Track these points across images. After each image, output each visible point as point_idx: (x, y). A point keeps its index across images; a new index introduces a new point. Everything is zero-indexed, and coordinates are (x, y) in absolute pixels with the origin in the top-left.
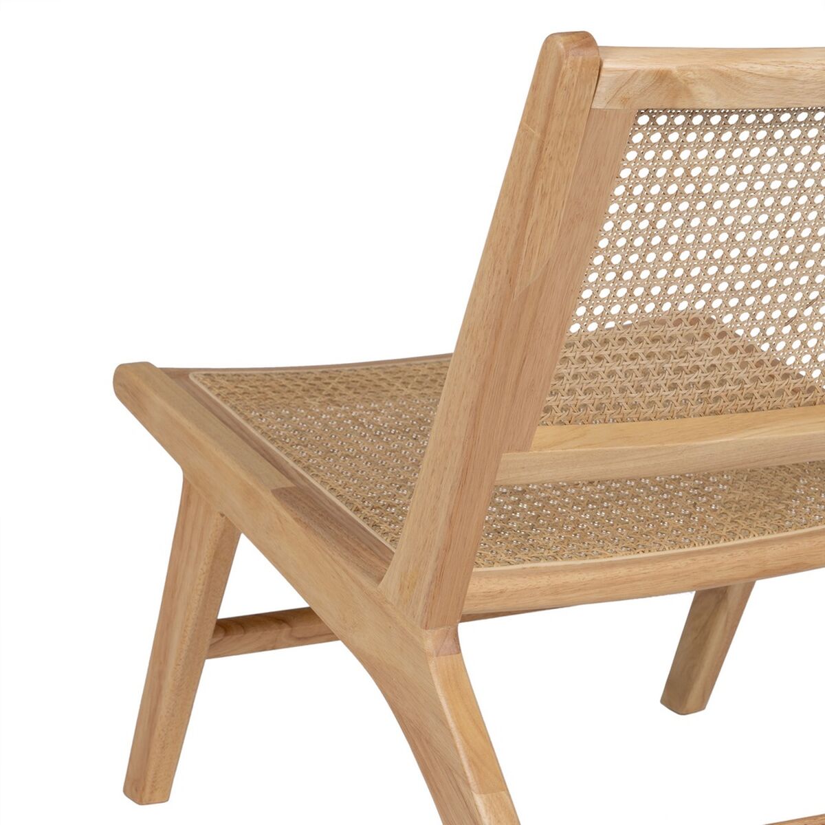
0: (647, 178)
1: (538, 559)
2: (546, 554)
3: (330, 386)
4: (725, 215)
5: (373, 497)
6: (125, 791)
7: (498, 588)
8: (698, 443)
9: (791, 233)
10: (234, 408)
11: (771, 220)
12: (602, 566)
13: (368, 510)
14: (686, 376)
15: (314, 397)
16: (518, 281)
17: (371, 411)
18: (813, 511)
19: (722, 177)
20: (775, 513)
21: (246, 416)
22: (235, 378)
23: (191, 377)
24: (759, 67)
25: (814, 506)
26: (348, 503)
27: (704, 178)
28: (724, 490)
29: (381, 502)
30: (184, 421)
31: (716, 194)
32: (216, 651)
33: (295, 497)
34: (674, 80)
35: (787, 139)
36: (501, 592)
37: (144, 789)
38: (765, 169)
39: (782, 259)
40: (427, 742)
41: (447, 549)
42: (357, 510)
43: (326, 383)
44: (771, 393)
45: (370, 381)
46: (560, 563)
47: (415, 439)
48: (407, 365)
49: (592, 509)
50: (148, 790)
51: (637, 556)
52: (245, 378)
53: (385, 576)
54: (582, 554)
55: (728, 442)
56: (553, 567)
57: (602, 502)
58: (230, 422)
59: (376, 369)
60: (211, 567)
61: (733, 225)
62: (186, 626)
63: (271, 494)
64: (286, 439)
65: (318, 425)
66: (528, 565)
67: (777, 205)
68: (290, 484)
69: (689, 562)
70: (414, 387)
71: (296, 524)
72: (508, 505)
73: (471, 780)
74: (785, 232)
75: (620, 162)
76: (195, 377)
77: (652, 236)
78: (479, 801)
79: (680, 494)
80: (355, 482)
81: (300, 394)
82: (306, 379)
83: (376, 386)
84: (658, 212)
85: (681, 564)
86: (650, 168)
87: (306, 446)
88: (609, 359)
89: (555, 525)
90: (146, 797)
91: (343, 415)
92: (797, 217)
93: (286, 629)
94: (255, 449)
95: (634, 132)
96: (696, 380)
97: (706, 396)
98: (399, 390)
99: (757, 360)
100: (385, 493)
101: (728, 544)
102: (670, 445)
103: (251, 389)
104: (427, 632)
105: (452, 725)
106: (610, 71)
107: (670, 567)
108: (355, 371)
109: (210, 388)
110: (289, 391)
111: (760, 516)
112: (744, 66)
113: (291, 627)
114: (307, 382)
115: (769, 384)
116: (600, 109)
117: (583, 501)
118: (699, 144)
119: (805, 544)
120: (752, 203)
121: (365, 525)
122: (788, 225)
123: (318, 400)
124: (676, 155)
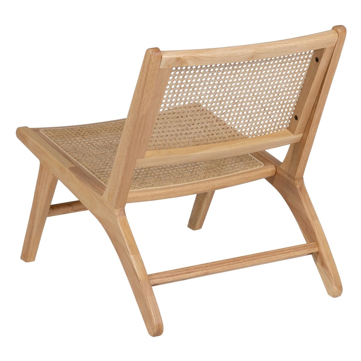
0: (175, 84)
1: (147, 187)
2: (150, 185)
3: (83, 132)
4: (198, 92)
5: (98, 169)
6: (21, 258)
7: (136, 196)
8: (192, 154)
9: (217, 95)
10: (54, 141)
11: (211, 92)
12: (166, 188)
13: (97, 173)
14: (188, 135)
15: (78, 136)
16: (140, 114)
17: (96, 140)
18: (229, 169)
19: (196, 82)
20: (218, 170)
21: (58, 144)
22: (54, 131)
23: (40, 131)
24: (205, 55)
25: (229, 168)
26: (91, 171)
27: (191, 82)
28: (203, 163)
29: (101, 170)
30: (40, 146)
31: (195, 86)
32: (50, 215)
33: (76, 170)
34: (182, 60)
35: (214, 71)
36: (137, 197)
37: (27, 258)
38: (209, 79)
39: (214, 102)
40: (117, 241)
41: (121, 187)
42: (94, 173)
43: (81, 132)
44: (213, 139)
45: (95, 130)
46: (154, 188)
47: (110, 149)
48: (106, 124)
49: (163, 171)
50: (29, 258)
51: (176, 185)
52: (57, 131)
53: (103, 194)
54: (160, 185)
55: (200, 154)
56: (152, 189)
57: (166, 168)
58: (54, 146)
59: (96, 126)
60: (49, 190)
61: (200, 94)
62: (41, 208)
63: (68, 169)
64: (71, 151)
65: (80, 146)
66: (144, 189)
67: (212, 88)
68: (74, 166)
69: (192, 186)
70: (109, 132)
71: (76, 178)
72: (138, 170)
73: (129, 251)
74: (215, 95)
75: (168, 80)
76: (41, 131)
77: (177, 98)
78: (132, 257)
79: (190, 165)
80: (93, 164)
81: (74, 136)
82: (75, 130)
83: (97, 132)
84: (179, 92)
85: (189, 187)
86: (176, 81)
87: (77, 153)
88: (166, 132)
89: (152, 176)
90: (28, 260)
91: (87, 142)
92: (218, 91)
93: (71, 208)
94: (62, 154)
95: (171, 72)
96: (191, 136)
97: (194, 140)
98: (104, 133)
99: (208, 130)
100: (102, 168)
101: (203, 180)
102: (184, 155)
103: (59, 134)
104: (116, 210)
105: (124, 236)
106: (164, 58)
107: (186, 188)
108: (90, 127)
109: (46, 135)
110: (70, 135)
111: (213, 171)
112: (201, 55)
113: (72, 207)
114: (76, 131)
115: (212, 136)
116: (162, 68)
117: (160, 168)
118: (190, 74)
119: (226, 180)
120: (205, 88)
121: (96, 178)
122: (216, 93)
123: (79, 137)
124: (183, 77)
